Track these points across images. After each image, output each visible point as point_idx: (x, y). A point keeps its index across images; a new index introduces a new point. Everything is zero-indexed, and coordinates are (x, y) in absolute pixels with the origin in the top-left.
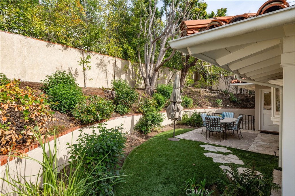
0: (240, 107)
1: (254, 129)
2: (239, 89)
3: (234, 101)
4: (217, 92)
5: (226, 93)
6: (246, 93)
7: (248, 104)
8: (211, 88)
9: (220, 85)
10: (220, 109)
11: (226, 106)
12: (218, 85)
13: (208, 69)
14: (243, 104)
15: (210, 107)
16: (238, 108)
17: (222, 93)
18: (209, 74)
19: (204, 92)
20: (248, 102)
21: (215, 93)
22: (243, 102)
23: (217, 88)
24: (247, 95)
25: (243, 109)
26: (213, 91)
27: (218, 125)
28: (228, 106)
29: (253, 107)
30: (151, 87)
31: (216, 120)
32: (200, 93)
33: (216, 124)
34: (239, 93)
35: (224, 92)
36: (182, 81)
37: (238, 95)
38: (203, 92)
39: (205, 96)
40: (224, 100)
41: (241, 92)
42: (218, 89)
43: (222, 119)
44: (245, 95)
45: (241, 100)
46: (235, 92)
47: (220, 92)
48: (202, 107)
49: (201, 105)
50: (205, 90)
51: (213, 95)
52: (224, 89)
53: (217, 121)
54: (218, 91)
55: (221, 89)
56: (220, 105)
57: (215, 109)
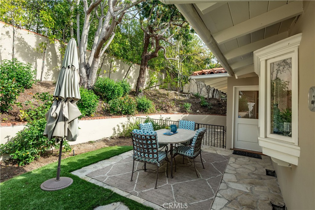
0: (211, 113)
1: (224, 146)
2: (211, 93)
3: (204, 106)
4: (188, 96)
5: (197, 97)
6: (218, 97)
7: (220, 110)
8: (182, 91)
9: (192, 87)
10: (188, 115)
11: (196, 111)
12: (189, 88)
13: (179, 68)
14: (215, 110)
15: (177, 113)
16: (209, 114)
17: (193, 96)
18: (180, 75)
19: (174, 95)
20: (220, 107)
21: (185, 96)
22: (215, 108)
23: (189, 91)
24: (219, 99)
25: (214, 115)
26: (183, 94)
27: (152, 151)
28: (198, 111)
29: (224, 113)
30: (89, 80)
31: (149, 140)
32: (168, 95)
33: (150, 149)
34: (211, 97)
35: (195, 95)
36: (141, 77)
37: (209, 99)
38: (172, 94)
39: (174, 100)
40: (194, 104)
41: (213, 96)
42: (190, 93)
43: (172, 133)
44: (217, 99)
45: (212, 105)
46: (206, 96)
47: (191, 95)
48: (167, 111)
49: (166, 110)
50: (175, 93)
51: (183, 99)
52: (196, 92)
53: (152, 142)
54: (190, 94)
55: (193, 92)
56: (188, 110)
57: (182, 115)
